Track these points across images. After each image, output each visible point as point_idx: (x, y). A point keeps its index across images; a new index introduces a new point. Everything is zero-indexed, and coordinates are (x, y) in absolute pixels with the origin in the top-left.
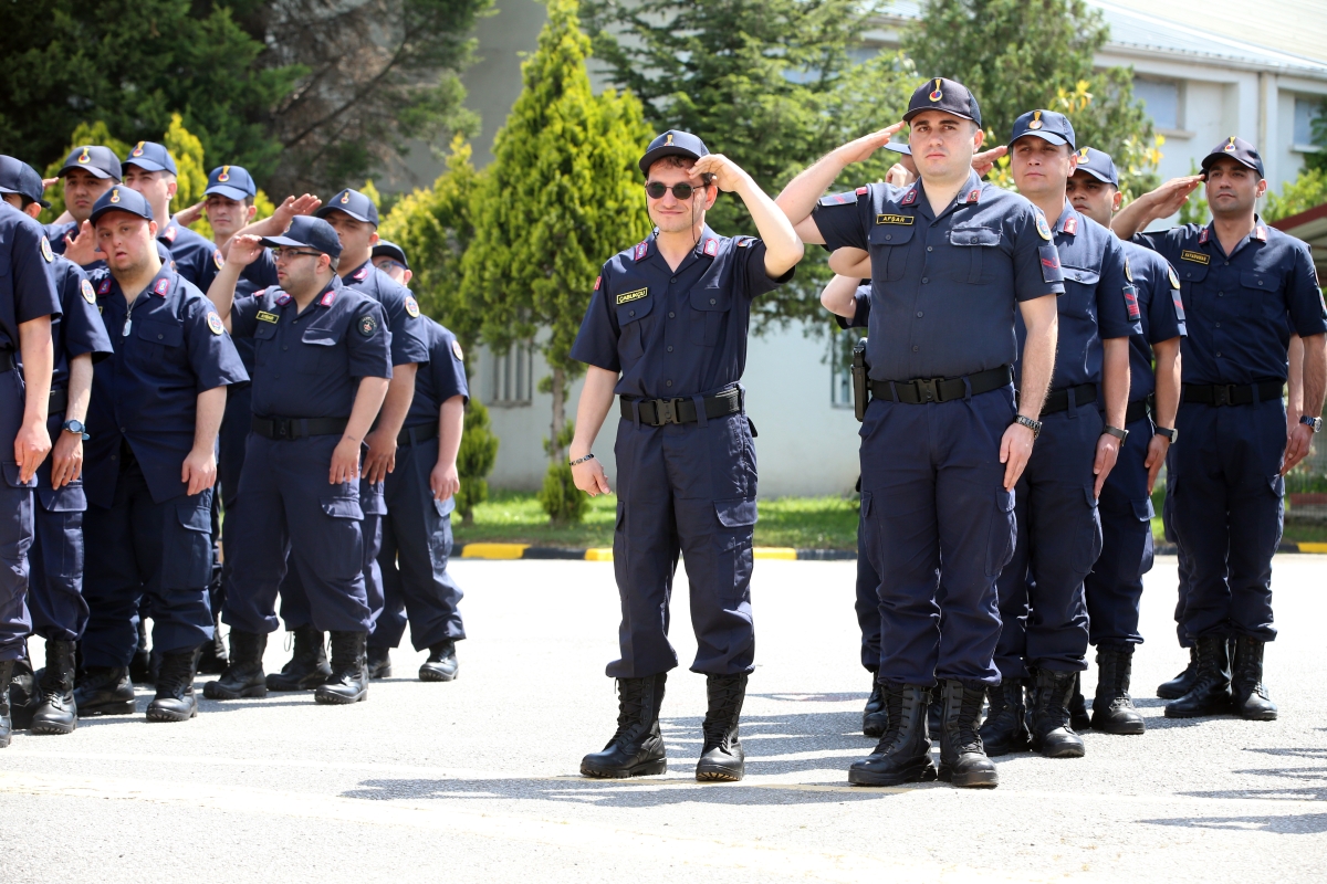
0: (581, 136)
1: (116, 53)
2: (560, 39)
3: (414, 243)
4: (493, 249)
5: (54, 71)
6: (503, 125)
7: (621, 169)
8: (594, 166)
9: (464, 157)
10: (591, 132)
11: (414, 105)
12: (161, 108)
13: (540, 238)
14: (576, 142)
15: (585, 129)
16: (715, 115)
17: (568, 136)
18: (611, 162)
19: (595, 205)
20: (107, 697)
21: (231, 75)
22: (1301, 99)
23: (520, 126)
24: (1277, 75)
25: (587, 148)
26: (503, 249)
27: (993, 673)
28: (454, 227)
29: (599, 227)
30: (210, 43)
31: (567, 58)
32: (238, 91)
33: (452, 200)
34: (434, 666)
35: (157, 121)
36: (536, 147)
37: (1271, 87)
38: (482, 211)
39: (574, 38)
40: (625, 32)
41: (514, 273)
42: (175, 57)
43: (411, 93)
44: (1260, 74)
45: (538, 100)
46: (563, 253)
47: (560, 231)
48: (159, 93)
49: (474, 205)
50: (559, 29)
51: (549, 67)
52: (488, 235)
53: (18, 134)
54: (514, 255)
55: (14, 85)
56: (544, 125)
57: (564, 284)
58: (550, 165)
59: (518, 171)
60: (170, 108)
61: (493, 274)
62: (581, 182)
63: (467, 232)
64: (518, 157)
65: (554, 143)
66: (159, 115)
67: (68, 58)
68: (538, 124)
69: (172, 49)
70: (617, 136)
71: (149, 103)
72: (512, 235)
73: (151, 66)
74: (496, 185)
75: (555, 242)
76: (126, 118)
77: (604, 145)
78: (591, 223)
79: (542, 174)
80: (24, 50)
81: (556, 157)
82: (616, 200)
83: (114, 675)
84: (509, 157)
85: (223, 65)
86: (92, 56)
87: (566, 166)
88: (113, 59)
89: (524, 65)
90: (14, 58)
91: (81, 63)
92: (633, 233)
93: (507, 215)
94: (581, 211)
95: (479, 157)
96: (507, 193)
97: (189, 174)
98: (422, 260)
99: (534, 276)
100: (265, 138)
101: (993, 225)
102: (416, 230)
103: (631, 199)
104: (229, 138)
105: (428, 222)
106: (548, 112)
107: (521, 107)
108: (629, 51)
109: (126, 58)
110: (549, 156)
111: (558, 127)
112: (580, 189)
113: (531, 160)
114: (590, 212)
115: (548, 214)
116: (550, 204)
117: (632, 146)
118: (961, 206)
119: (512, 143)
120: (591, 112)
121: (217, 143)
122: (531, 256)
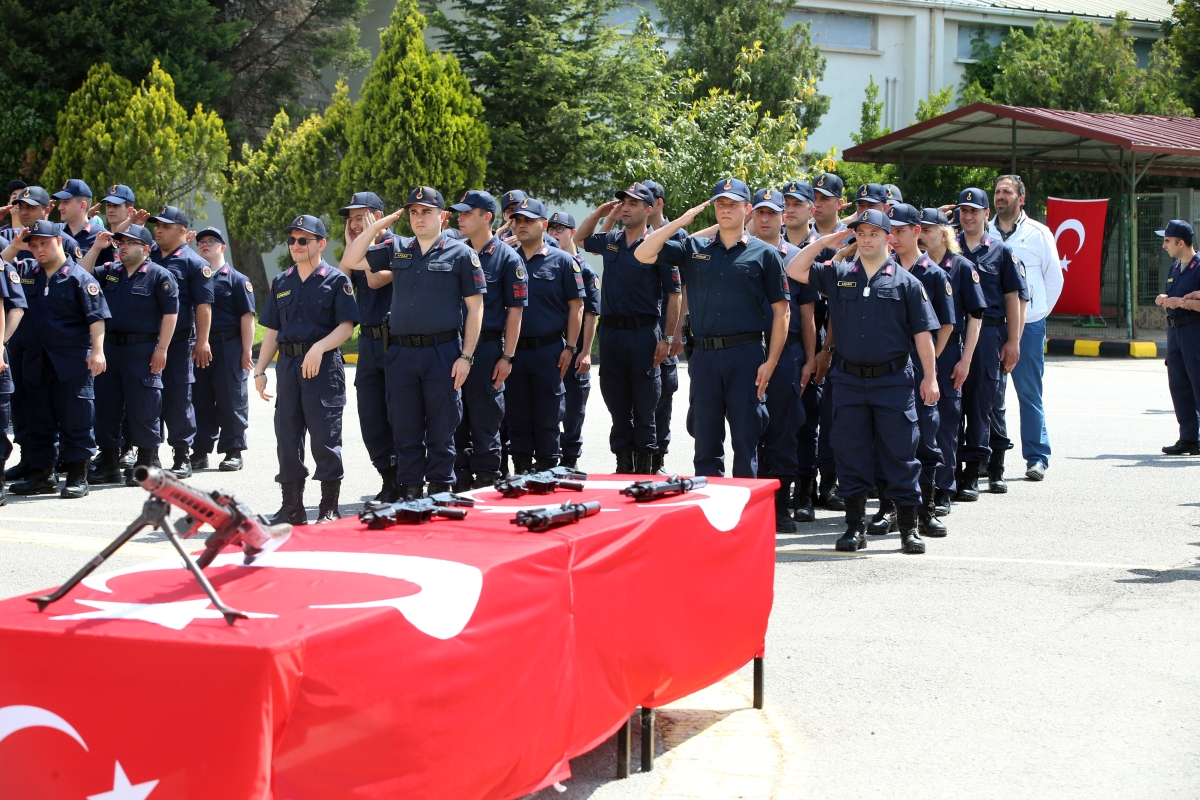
0: (417, 84)
1: (118, 16)
2: (405, 18)
3: (310, 153)
4: (360, 159)
5: (76, 28)
6: (368, 75)
7: (444, 106)
8: (426, 104)
9: (344, 93)
10: (424, 81)
11: (324, 44)
12: (149, 52)
13: (390, 152)
14: (414, 88)
15: (420, 79)
16: (509, 67)
17: (408, 84)
18: (437, 102)
19: (426, 130)
20: (42, 484)
21: (196, 29)
22: (962, 26)
23: (378, 76)
24: (944, 10)
25: (421, 92)
26: (367, 159)
27: (452, 478)
28: (337, 142)
29: (429, 145)
30: (183, 9)
31: (409, 30)
32: (201, 39)
33: (335, 124)
34: (228, 463)
35: (146, 61)
36: (387, 91)
37: (939, 18)
38: (352, 133)
39: (414, 18)
40: (455, 7)
41: (373, 176)
42: (158, 17)
43: (324, 35)
44: (931, 10)
45: (390, 59)
46: (405, 162)
47: (402, 148)
48: (147, 42)
49: (348, 128)
50: (405, 11)
51: (397, 37)
52: (356, 149)
53: (52, 69)
54: (373, 163)
55: (49, 36)
56: (394, 76)
57: (406, 183)
58: (396, 104)
59: (376, 106)
60: (155, 52)
61: (359, 176)
62: (417, 115)
63: (345, 145)
64: (376, 97)
65: (399, 89)
66: (147, 57)
67: (85, 19)
68: (389, 76)
69: (156, 12)
70: (442, 84)
71: (140, 49)
72: (371, 150)
73: (142, 23)
74: (362, 116)
75: (399, 155)
76: (125, 58)
77: (433, 90)
78: (423, 142)
79: (391, 109)
80: (56, 13)
81: (400, 98)
82: (440, 127)
83: (46, 473)
84: (371, 97)
85: (190, 22)
86: (101, 17)
87: (407, 105)
88: (115, 19)
89: (382, 35)
90: (49, 17)
91: (94, 22)
92: (452, 149)
93: (368, 137)
94: (417, 135)
95: (353, 95)
96: (368, 122)
97: (165, 101)
98: (316, 164)
99: (386, 177)
100: (221, 71)
101: (449, 260)
102: (311, 145)
103: (450, 126)
104: (195, 72)
105: (319, 138)
106: (396, 67)
107: (379, 65)
108: (455, 22)
109: (125, 18)
110: (396, 97)
111: (402, 78)
112: (416, 119)
113: (384, 99)
114: (423, 135)
115: (395, 136)
116: (396, 129)
117: (452, 90)
118: (435, 250)
119: (372, 88)
120: (424, 68)
121: (187, 75)
122: (384, 164)
